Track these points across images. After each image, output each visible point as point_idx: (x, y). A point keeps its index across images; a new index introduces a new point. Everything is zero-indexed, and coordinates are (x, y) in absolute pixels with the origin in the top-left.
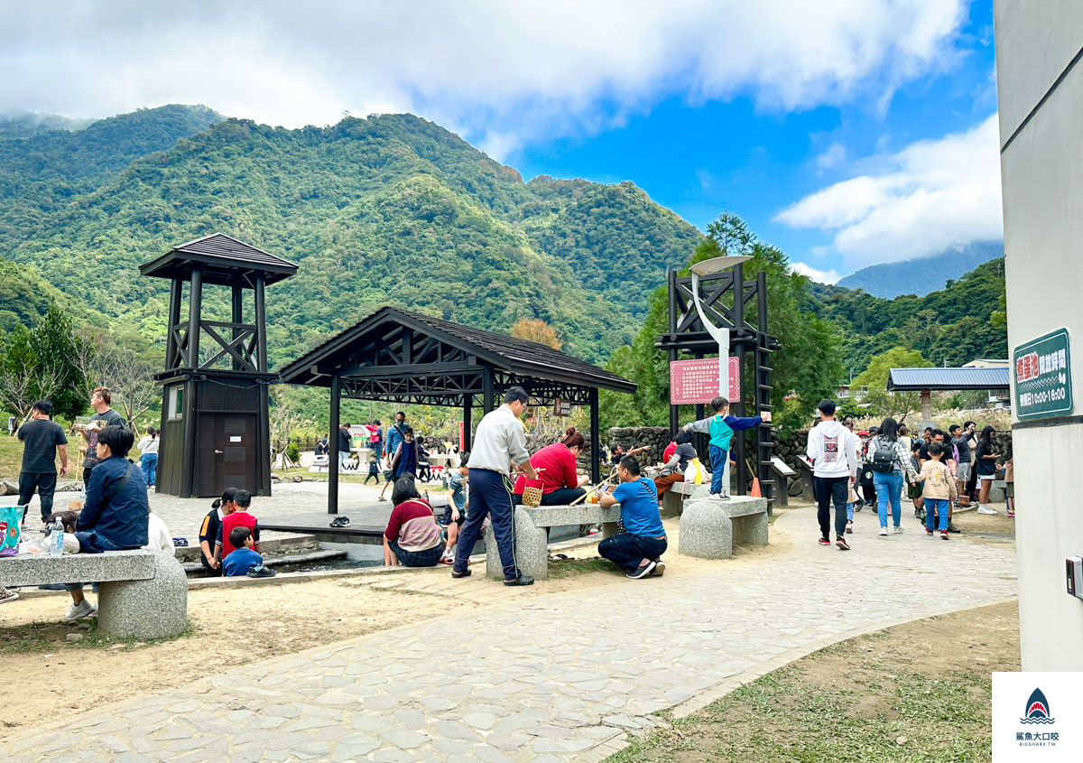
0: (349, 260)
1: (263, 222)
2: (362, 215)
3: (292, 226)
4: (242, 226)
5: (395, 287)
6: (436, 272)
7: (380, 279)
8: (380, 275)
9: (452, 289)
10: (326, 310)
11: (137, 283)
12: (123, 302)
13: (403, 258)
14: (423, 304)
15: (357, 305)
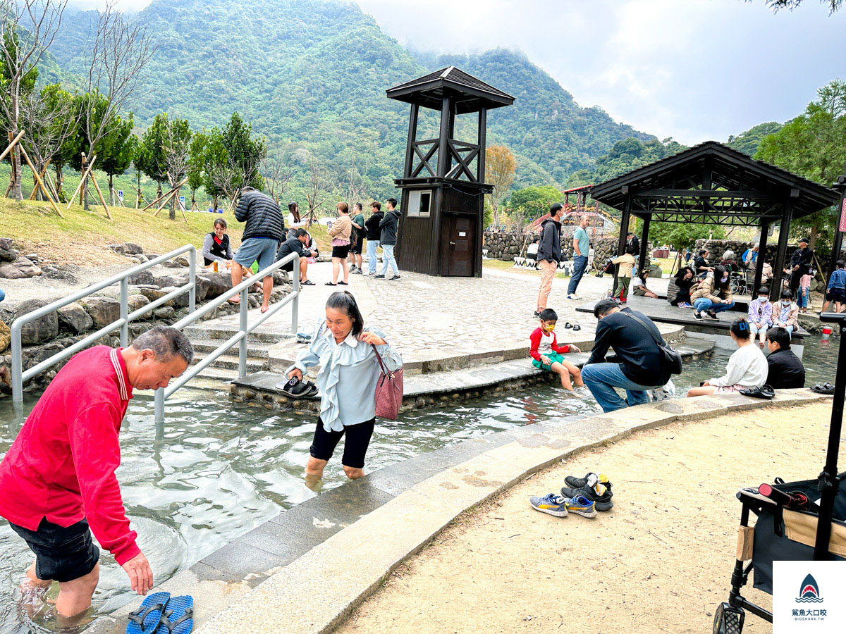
0: (313, 88)
1: (250, 55)
2: (323, 54)
3: (271, 60)
4: (235, 57)
5: (346, 112)
6: (376, 103)
7: (335, 104)
8: (335, 101)
9: (387, 116)
10: (296, 125)
11: (160, 95)
12: (150, 109)
13: (352, 90)
14: (366, 126)
15: (318, 123)
